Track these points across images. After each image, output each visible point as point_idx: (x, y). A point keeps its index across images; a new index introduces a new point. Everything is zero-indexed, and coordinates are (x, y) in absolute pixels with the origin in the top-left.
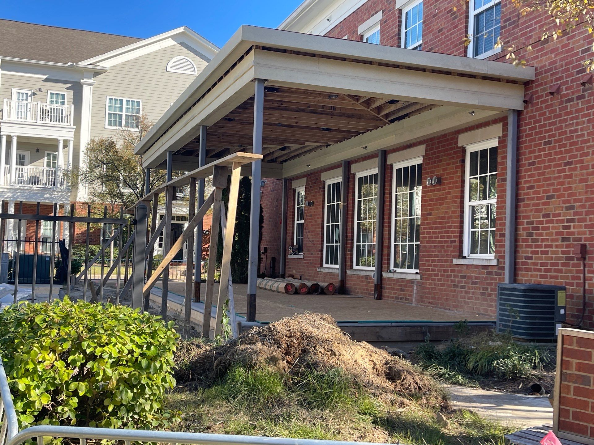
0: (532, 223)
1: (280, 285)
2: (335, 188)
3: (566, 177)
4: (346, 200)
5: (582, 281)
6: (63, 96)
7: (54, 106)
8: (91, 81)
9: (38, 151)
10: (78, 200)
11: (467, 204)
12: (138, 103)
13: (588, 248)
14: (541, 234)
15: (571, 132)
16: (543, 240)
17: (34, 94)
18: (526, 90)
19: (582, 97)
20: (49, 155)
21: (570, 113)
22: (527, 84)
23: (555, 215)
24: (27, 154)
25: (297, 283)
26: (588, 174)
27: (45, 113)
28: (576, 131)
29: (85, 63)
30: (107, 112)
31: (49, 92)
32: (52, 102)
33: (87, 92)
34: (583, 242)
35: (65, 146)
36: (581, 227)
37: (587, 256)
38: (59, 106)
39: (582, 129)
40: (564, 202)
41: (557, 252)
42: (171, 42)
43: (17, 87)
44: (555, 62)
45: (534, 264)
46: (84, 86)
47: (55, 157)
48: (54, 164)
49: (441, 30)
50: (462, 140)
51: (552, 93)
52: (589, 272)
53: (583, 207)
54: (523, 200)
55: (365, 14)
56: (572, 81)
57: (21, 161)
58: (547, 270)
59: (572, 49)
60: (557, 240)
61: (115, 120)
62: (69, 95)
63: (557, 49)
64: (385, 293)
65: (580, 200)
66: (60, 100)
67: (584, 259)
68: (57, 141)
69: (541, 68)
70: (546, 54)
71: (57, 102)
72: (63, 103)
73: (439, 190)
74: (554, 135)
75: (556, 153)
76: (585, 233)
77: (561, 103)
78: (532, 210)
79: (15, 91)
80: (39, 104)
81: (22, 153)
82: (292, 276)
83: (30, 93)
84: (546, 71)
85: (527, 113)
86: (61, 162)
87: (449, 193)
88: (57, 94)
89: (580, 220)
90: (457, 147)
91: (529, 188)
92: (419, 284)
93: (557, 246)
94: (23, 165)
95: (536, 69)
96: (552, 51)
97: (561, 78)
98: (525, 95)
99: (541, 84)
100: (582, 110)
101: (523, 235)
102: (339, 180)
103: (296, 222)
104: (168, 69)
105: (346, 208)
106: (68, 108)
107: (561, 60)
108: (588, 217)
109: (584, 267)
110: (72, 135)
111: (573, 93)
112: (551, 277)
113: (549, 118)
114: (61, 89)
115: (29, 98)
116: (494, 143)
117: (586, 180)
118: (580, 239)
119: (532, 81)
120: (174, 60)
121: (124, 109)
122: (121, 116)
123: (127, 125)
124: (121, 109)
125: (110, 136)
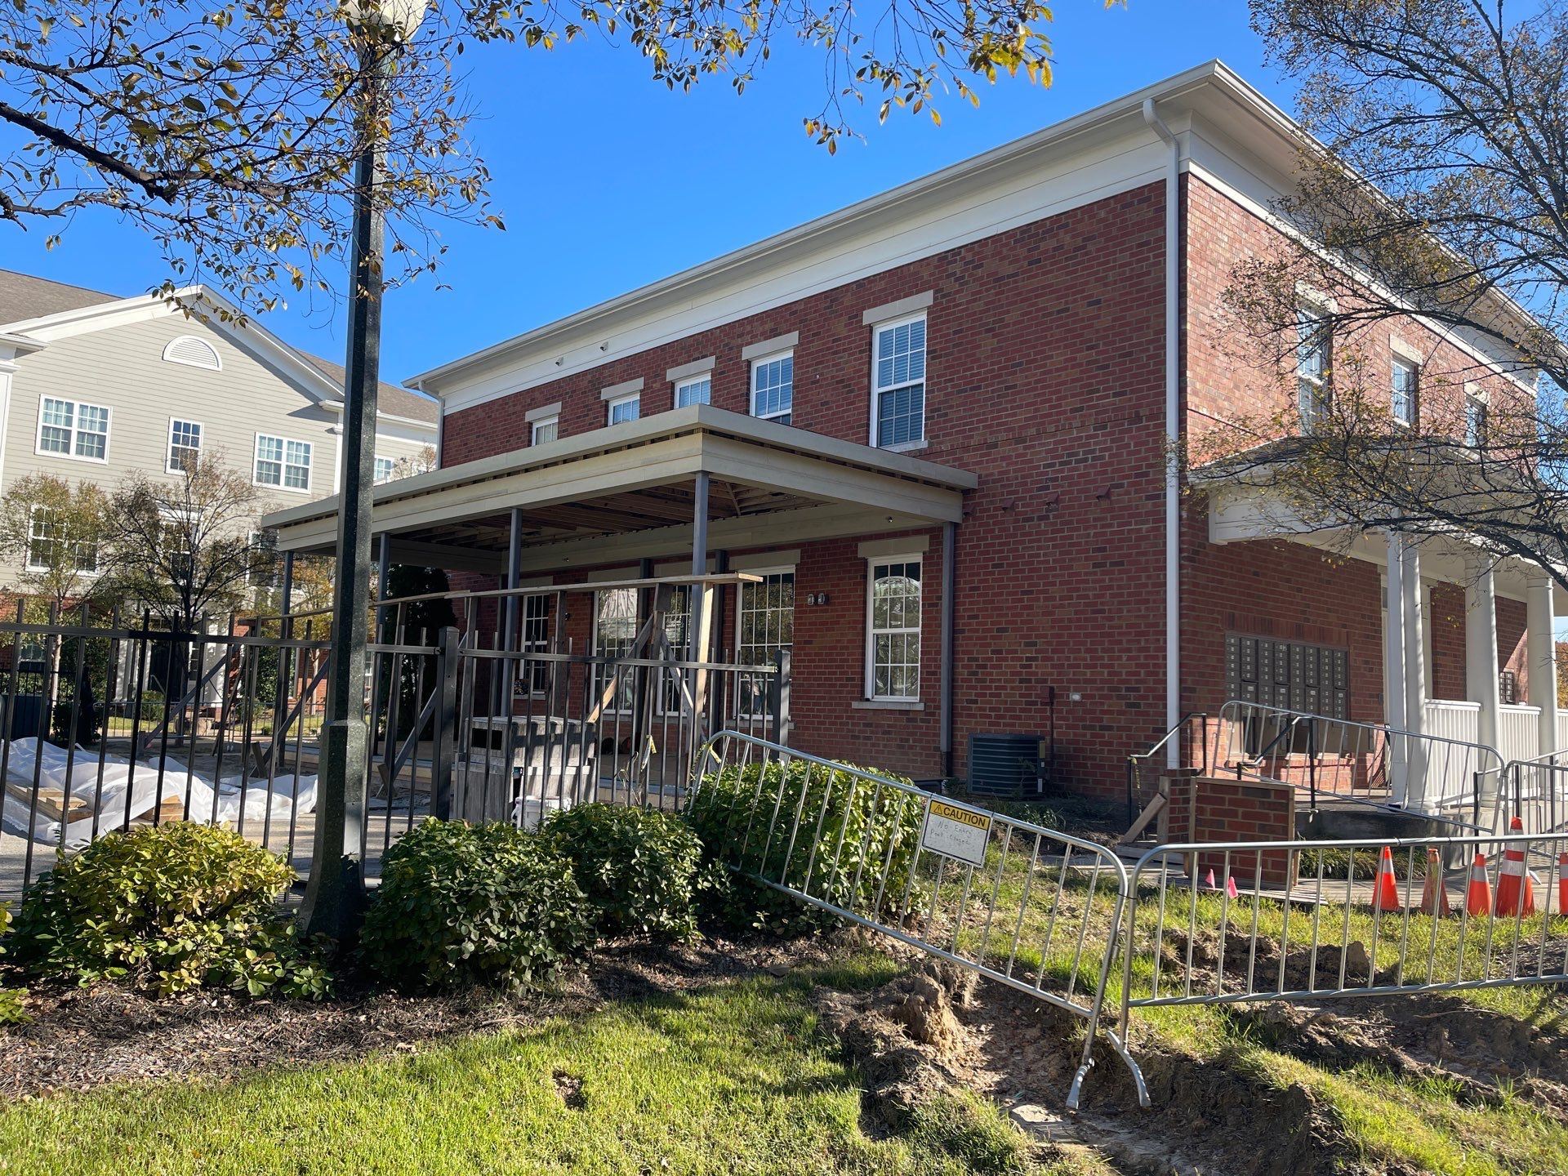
0: (977, 659)
3: (1025, 608)
5: (1049, 729)
11: (871, 632)
12: (105, 412)
13: (1056, 691)
14: (991, 674)
15: (1030, 556)
16: (992, 681)
18: (965, 499)
19: (1046, 518)
21: (1030, 534)
22: (966, 493)
23: (1008, 652)
26: (1054, 607)
28: (1038, 555)
30: (41, 423)
34: (1049, 684)
36: (1046, 666)
37: (1055, 701)
39: (1045, 555)
40: (1022, 637)
41: (1014, 695)
42: (173, 310)
44: (1007, 472)
45: (980, 709)
49: (827, 403)
50: (863, 549)
51: (1004, 509)
52: (1058, 719)
53: (1048, 643)
54: (963, 631)
55: (681, 354)
56: (1031, 498)
58: (998, 717)
59: (1031, 461)
60: (1013, 681)
61: (56, 439)
63: (1010, 457)
65: (1045, 636)
67: (1052, 703)
69: (987, 476)
70: (995, 460)
73: (826, 611)
74: (1007, 558)
75: (1010, 579)
76: (1051, 674)
77: (1017, 521)
78: (975, 645)
84: (994, 481)
85: (966, 527)
87: (843, 616)
89: (1045, 659)
90: (856, 558)
91: (970, 617)
93: (1012, 688)
95: (980, 477)
96: (1003, 459)
97: (1017, 492)
98: (964, 507)
99: (987, 496)
100: (1045, 532)
101: (962, 672)
104: (167, 356)
107: (1015, 471)
108: (1056, 656)
109: (1052, 712)
111: (1033, 512)
112: (1005, 725)
113: (1000, 537)
116: (916, 558)
117: (1052, 613)
118: (1045, 681)
119: (974, 490)
120: (179, 340)
121: (75, 422)
122: (68, 434)
123: (80, 451)
124: (69, 421)
125: (50, 473)
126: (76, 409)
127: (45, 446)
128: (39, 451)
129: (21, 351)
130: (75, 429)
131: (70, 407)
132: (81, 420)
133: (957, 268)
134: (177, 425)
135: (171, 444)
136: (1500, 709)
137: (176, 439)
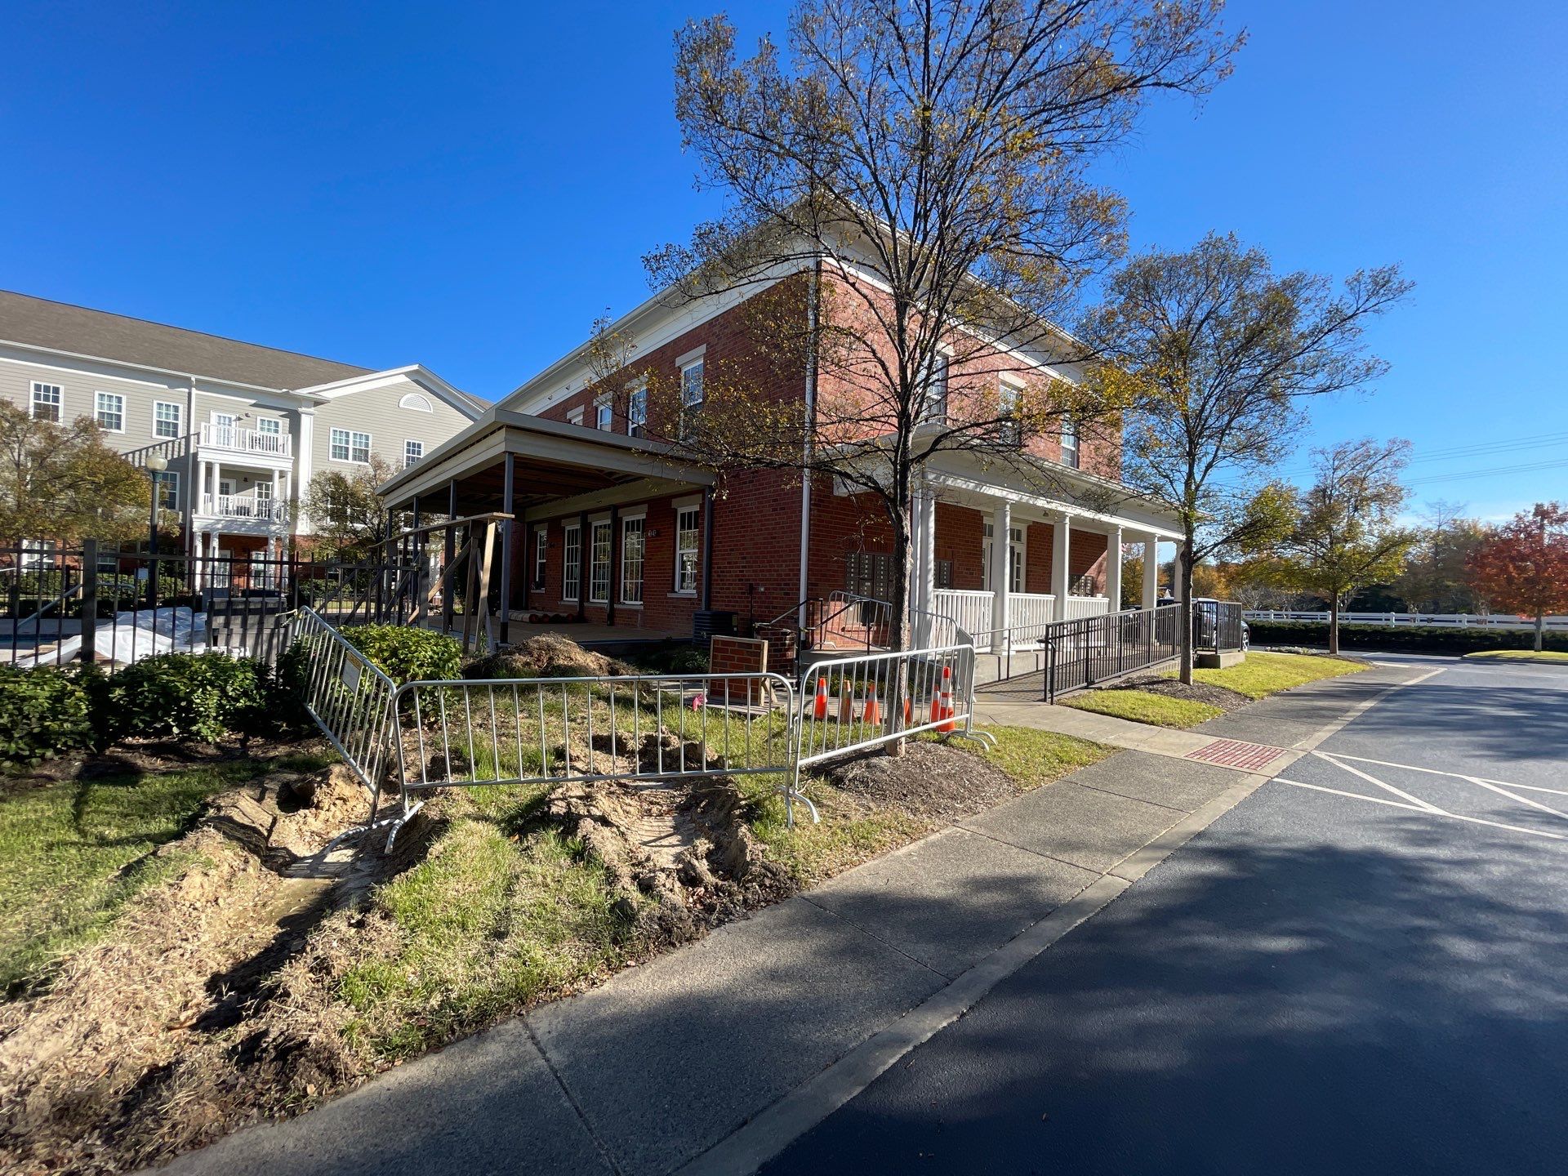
0: (720, 568)
1: (526, 616)
2: (573, 533)
3: (742, 536)
4: (583, 544)
5: (750, 608)
6: (277, 424)
7: (265, 433)
8: (312, 410)
9: (246, 480)
10: (298, 533)
11: (679, 552)
12: (367, 438)
13: (755, 586)
14: (726, 576)
15: (745, 505)
16: (727, 580)
17: (239, 419)
19: (752, 482)
20: (260, 486)
21: (745, 492)
23: (734, 563)
24: (232, 483)
25: (540, 614)
26: (755, 535)
27: (254, 441)
28: (748, 505)
29: (303, 392)
30: (331, 444)
31: (259, 418)
32: (262, 429)
33: (306, 422)
34: (751, 582)
35: (281, 476)
36: (750, 571)
37: (753, 592)
38: (272, 434)
39: (751, 504)
40: (740, 554)
41: (735, 589)
42: (404, 379)
43: (216, 410)
45: (721, 597)
46: (303, 416)
47: (267, 488)
48: (267, 496)
50: (675, 503)
51: (735, 477)
52: (754, 602)
53: (751, 557)
54: (715, 551)
56: (747, 469)
57: (225, 489)
58: (729, 601)
60: (735, 580)
61: (340, 452)
62: (284, 423)
64: (617, 620)
65: (750, 553)
66: (273, 428)
68: (272, 471)
71: (269, 430)
72: (276, 431)
73: (657, 540)
74: (735, 506)
75: (736, 519)
76: (752, 576)
77: (740, 484)
78: (720, 559)
79: (214, 415)
80: (248, 431)
81: (226, 481)
82: (535, 608)
83: (234, 417)
86: (276, 493)
87: (665, 543)
88: (269, 422)
89: (749, 567)
90: (671, 509)
91: (719, 542)
92: (643, 613)
93: (735, 584)
94: (227, 493)
97: (740, 466)
100: (752, 490)
101: (715, 576)
102: (578, 527)
103: (538, 561)
104: (401, 405)
105: (583, 551)
106: (284, 437)
108: (754, 565)
109: (752, 599)
110: (290, 465)
111: (747, 478)
113: (732, 494)
114: (274, 416)
115: (233, 423)
116: (697, 508)
117: (753, 539)
118: (749, 580)
120: (409, 396)
121: (351, 442)
122: (347, 449)
123: (355, 458)
124: (347, 442)
125: (336, 470)
126: (351, 436)
127: (334, 456)
128: (331, 459)
129: (317, 403)
130: (351, 447)
131: (347, 434)
132: (355, 442)
133: (716, 330)
134: (409, 444)
135: (405, 455)
136: (1008, 595)
137: (408, 452)
